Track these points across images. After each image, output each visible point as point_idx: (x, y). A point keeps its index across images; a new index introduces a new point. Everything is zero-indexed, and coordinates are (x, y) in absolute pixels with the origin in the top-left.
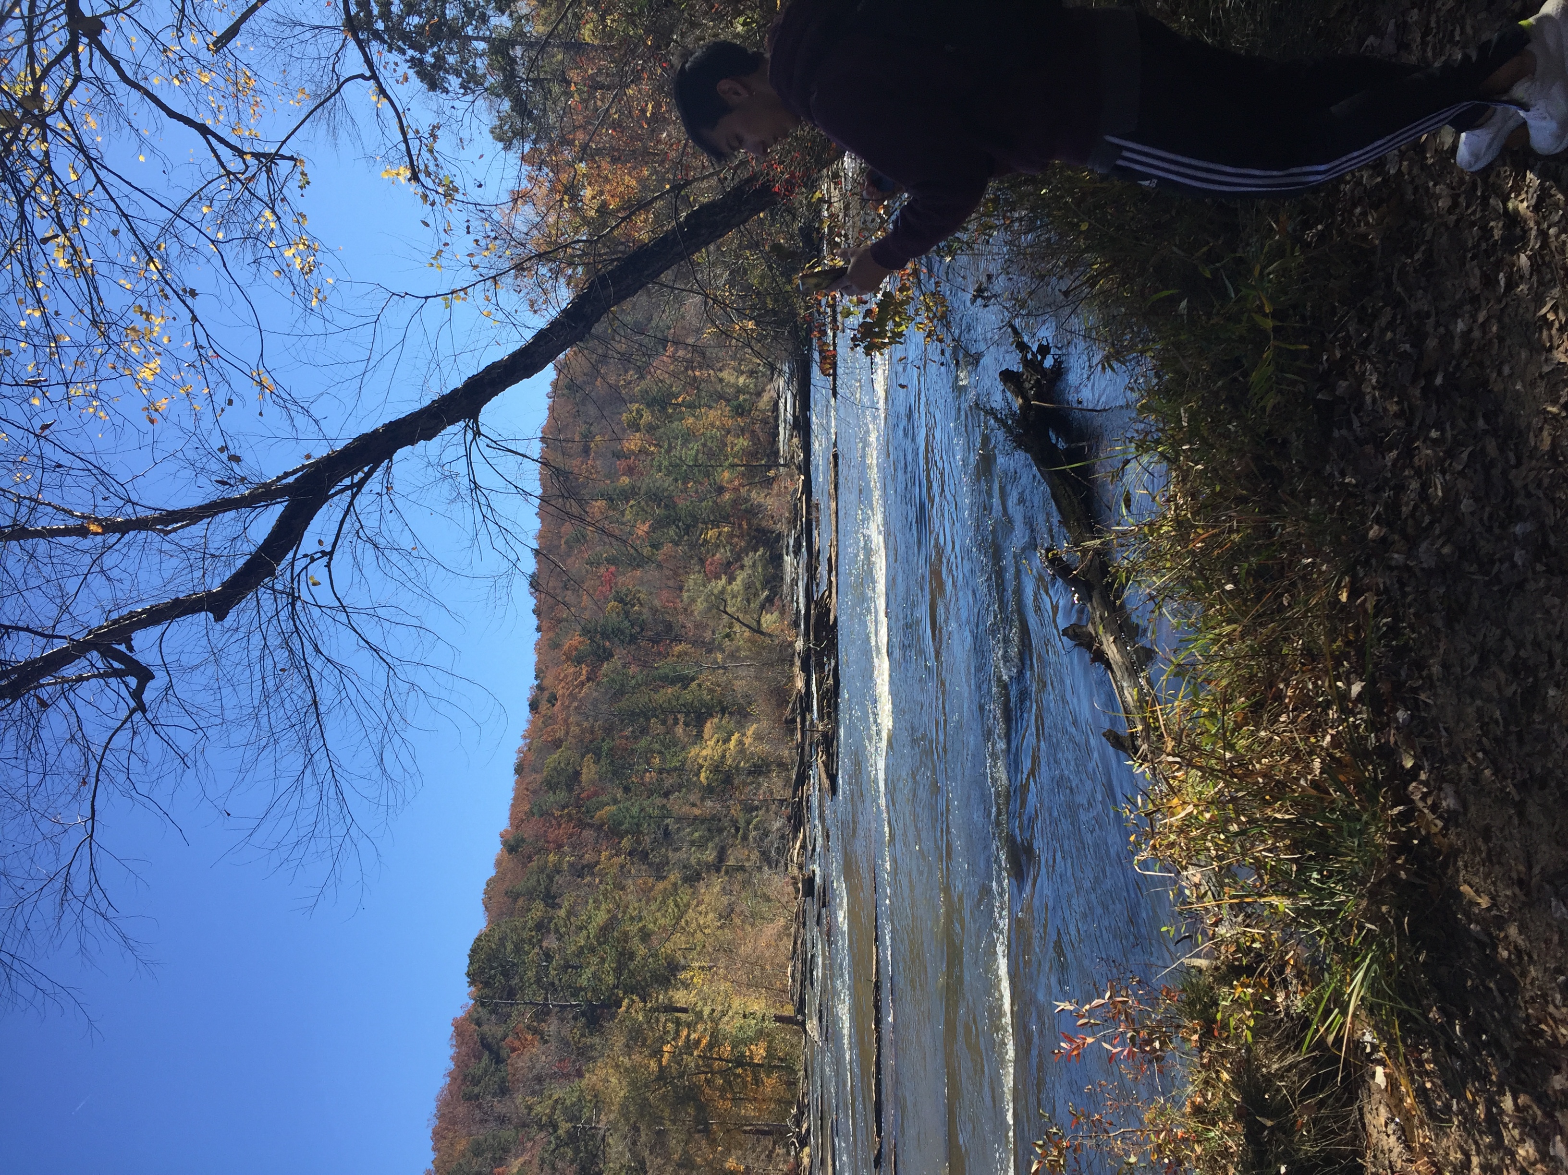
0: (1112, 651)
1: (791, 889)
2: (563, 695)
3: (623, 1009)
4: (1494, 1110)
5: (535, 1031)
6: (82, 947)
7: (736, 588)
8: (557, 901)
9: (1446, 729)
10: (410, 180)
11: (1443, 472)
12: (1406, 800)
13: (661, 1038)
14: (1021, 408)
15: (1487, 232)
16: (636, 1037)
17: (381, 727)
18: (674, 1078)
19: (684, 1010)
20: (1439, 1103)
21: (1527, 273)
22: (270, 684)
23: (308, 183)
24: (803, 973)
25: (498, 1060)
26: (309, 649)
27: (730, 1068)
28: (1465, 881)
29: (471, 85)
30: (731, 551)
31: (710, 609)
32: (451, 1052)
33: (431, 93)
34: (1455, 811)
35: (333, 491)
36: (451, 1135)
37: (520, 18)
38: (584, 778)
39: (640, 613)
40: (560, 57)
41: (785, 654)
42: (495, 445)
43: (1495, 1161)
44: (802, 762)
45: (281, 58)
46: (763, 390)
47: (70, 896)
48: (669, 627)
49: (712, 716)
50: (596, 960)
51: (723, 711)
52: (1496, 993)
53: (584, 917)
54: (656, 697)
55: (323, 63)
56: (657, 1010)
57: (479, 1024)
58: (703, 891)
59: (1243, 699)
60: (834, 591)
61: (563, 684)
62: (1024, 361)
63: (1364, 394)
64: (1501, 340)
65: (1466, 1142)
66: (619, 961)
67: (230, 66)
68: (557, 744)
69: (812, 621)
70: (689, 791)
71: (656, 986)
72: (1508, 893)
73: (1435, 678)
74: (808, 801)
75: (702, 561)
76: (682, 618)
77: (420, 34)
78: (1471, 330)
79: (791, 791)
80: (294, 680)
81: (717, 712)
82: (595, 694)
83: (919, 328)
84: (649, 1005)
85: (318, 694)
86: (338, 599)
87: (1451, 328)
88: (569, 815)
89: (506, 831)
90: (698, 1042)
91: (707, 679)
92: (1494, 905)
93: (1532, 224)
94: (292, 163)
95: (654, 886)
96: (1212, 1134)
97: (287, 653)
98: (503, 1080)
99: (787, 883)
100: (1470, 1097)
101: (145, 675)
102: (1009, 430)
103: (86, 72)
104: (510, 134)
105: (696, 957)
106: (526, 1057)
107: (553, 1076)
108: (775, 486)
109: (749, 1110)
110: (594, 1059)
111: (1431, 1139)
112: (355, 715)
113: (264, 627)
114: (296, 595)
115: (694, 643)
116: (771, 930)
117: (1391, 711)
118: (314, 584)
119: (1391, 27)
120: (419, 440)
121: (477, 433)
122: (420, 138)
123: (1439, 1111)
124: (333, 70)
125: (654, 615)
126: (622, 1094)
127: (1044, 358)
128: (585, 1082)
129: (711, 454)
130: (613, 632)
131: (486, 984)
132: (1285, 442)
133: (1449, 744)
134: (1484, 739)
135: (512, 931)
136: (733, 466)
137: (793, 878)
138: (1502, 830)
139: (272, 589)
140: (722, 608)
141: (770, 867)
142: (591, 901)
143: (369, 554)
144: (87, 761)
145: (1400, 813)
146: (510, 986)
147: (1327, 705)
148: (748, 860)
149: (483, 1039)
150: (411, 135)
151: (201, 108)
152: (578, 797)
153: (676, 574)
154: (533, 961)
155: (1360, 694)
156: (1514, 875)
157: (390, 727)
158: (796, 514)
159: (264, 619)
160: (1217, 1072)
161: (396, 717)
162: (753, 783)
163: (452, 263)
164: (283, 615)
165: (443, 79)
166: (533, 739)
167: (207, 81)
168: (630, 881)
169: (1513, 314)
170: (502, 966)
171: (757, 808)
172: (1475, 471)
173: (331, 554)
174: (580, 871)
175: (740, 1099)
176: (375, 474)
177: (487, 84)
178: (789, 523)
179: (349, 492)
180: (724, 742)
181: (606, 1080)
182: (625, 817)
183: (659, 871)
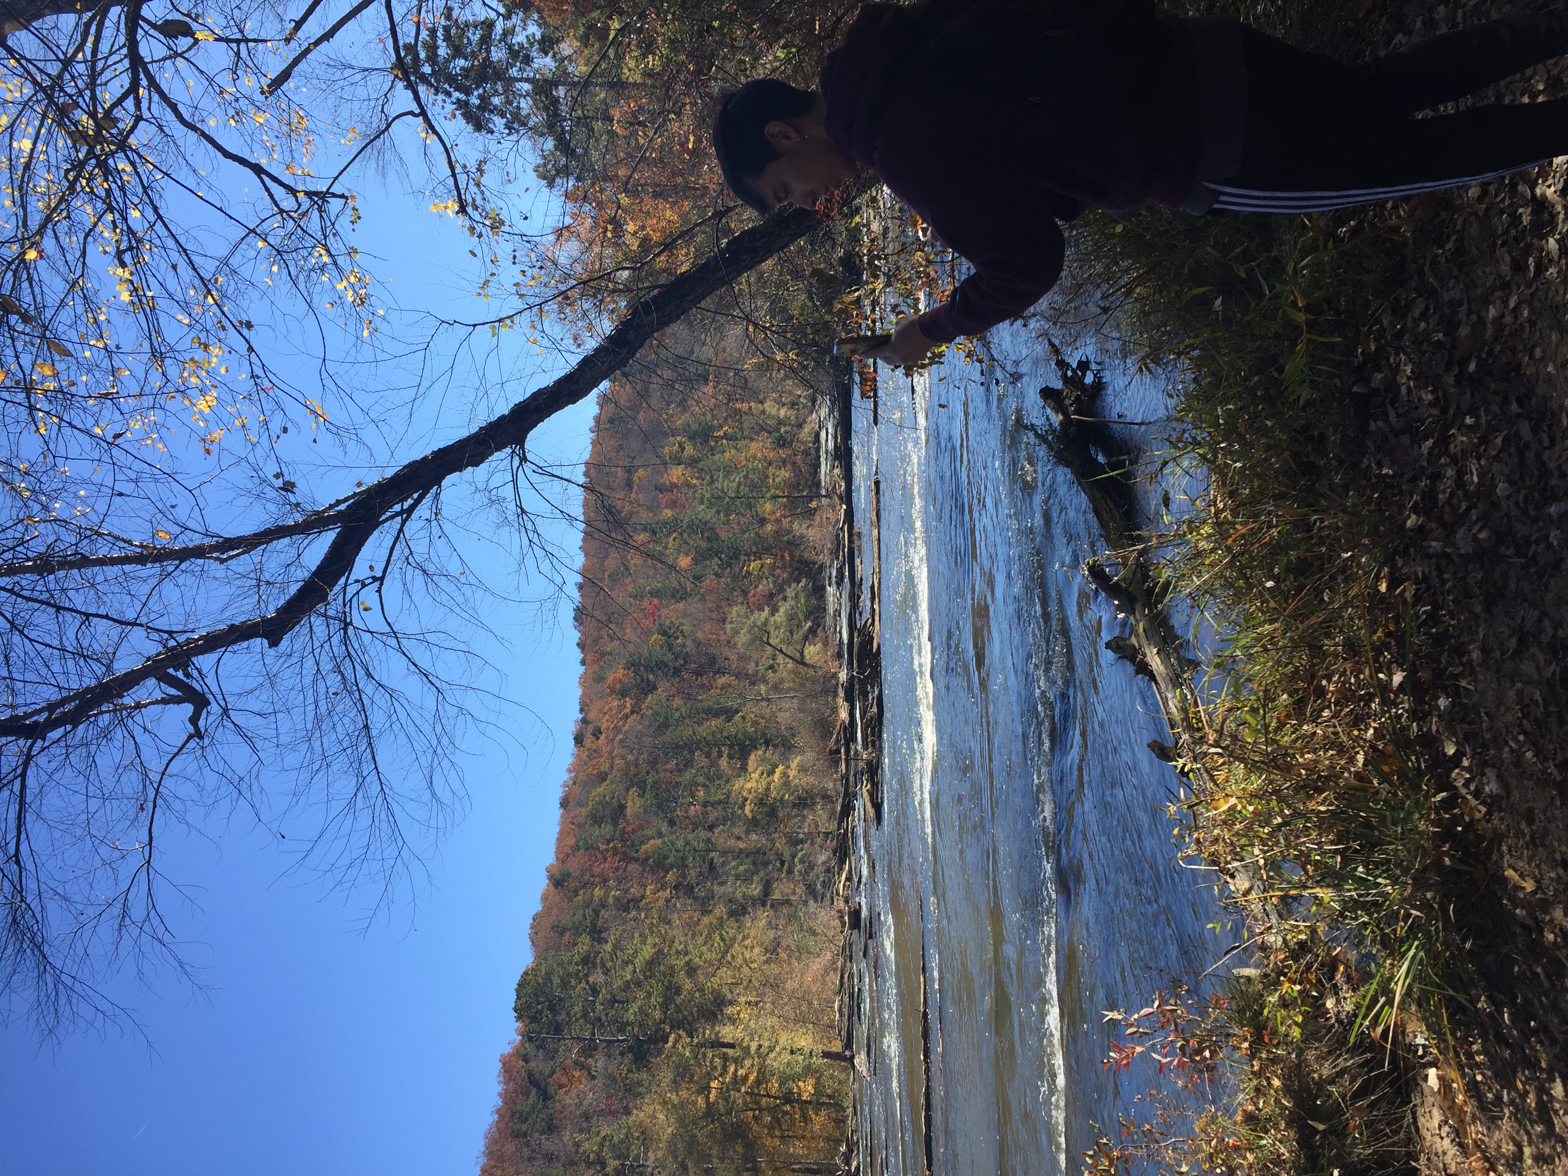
0: (1155, 662)
1: (837, 922)
2: (608, 728)
3: (670, 1044)
4: (1545, 1098)
5: (583, 1067)
6: (140, 971)
7: (778, 619)
8: (603, 935)
9: (1486, 714)
10: (457, 213)
11: (1479, 459)
12: (1448, 786)
13: (709, 1074)
14: (1061, 424)
15: (1516, 219)
16: (683, 1073)
17: (431, 751)
18: (722, 1115)
19: (732, 1046)
20: (1490, 1095)
21: (1556, 258)
22: (323, 708)
23: (359, 218)
24: (851, 1008)
25: (546, 1096)
26: (361, 673)
27: (778, 1105)
28: (1510, 866)
29: (516, 125)
30: (774, 583)
31: (753, 641)
32: (499, 1088)
33: (477, 134)
34: (1497, 795)
35: (383, 517)
36: (499, 1173)
37: (563, 59)
38: (629, 812)
39: (684, 645)
40: (603, 95)
41: (828, 687)
42: (541, 471)
43: (1547, 1150)
44: (846, 794)
45: (331, 100)
46: (805, 422)
47: (127, 921)
48: (712, 660)
49: (756, 748)
50: (642, 994)
51: (767, 743)
52: (1542, 977)
53: (631, 952)
54: (700, 730)
55: (372, 103)
56: (703, 1045)
57: (526, 1059)
58: (748, 925)
59: (1285, 696)
60: (877, 618)
61: (607, 717)
62: (1064, 377)
63: (1399, 386)
64: (1532, 323)
65: (1518, 1132)
66: (665, 996)
67: (283, 106)
68: (602, 777)
69: (855, 650)
70: (734, 824)
71: (703, 1021)
72: (1553, 875)
73: (1475, 664)
74: (853, 833)
75: (745, 593)
76: (726, 651)
77: (466, 77)
78: (1502, 316)
79: (836, 823)
80: (345, 704)
81: (761, 745)
82: (640, 727)
83: (959, 349)
84: (696, 1040)
85: (370, 717)
86: (389, 624)
87: (1483, 314)
88: (615, 848)
89: (552, 865)
90: (745, 1078)
91: (750, 711)
92: (1539, 888)
93: (1559, 208)
94: (343, 201)
95: (699, 920)
96: (1264, 1142)
97: (340, 677)
98: (551, 1117)
99: (833, 917)
100: (1520, 1086)
101: (200, 702)
102: (1050, 447)
103: (146, 114)
104: (553, 173)
105: (743, 991)
106: (573, 1094)
107: (601, 1113)
108: (817, 518)
109: (797, 1148)
110: (640, 1095)
111: (1483, 1134)
112: (406, 740)
113: (316, 652)
114: (348, 620)
115: (738, 675)
116: (817, 965)
117: (1431, 700)
118: (365, 609)
119: (1419, 24)
120: (467, 466)
121: (524, 459)
122: (467, 173)
123: (1491, 1103)
124: (382, 111)
125: (697, 647)
126: (670, 1130)
127: (1084, 375)
128: (633, 1118)
129: (753, 486)
130: (657, 665)
131: (533, 1019)
132: (1322, 437)
133: (1489, 730)
134: (1525, 721)
135: (558, 964)
136: (775, 497)
137: (839, 911)
138: (1544, 812)
139: (325, 616)
140: (765, 639)
141: (816, 901)
142: (637, 935)
143: (418, 581)
144: (144, 786)
145: (1443, 800)
146: (557, 1022)
147: (1370, 698)
148: (794, 894)
149: (530, 1075)
150: (458, 170)
151: (256, 147)
152: (623, 831)
153: (719, 606)
154: (579, 996)
155: (1401, 684)
156: (1558, 856)
157: (439, 751)
158: (838, 544)
159: (317, 644)
160: (1268, 1079)
161: (445, 740)
162: (796, 816)
163: (500, 292)
164: (335, 640)
165: (488, 120)
166: (578, 772)
167: (261, 121)
168: (676, 916)
169: (1543, 298)
170: (548, 1000)
171: (802, 842)
172: (1510, 454)
173: (381, 579)
174: (626, 905)
175: (788, 1136)
176: (424, 501)
177: (531, 124)
178: (831, 553)
179: (399, 519)
180: (769, 775)
181: (654, 1117)
182: (671, 851)
183: (705, 905)
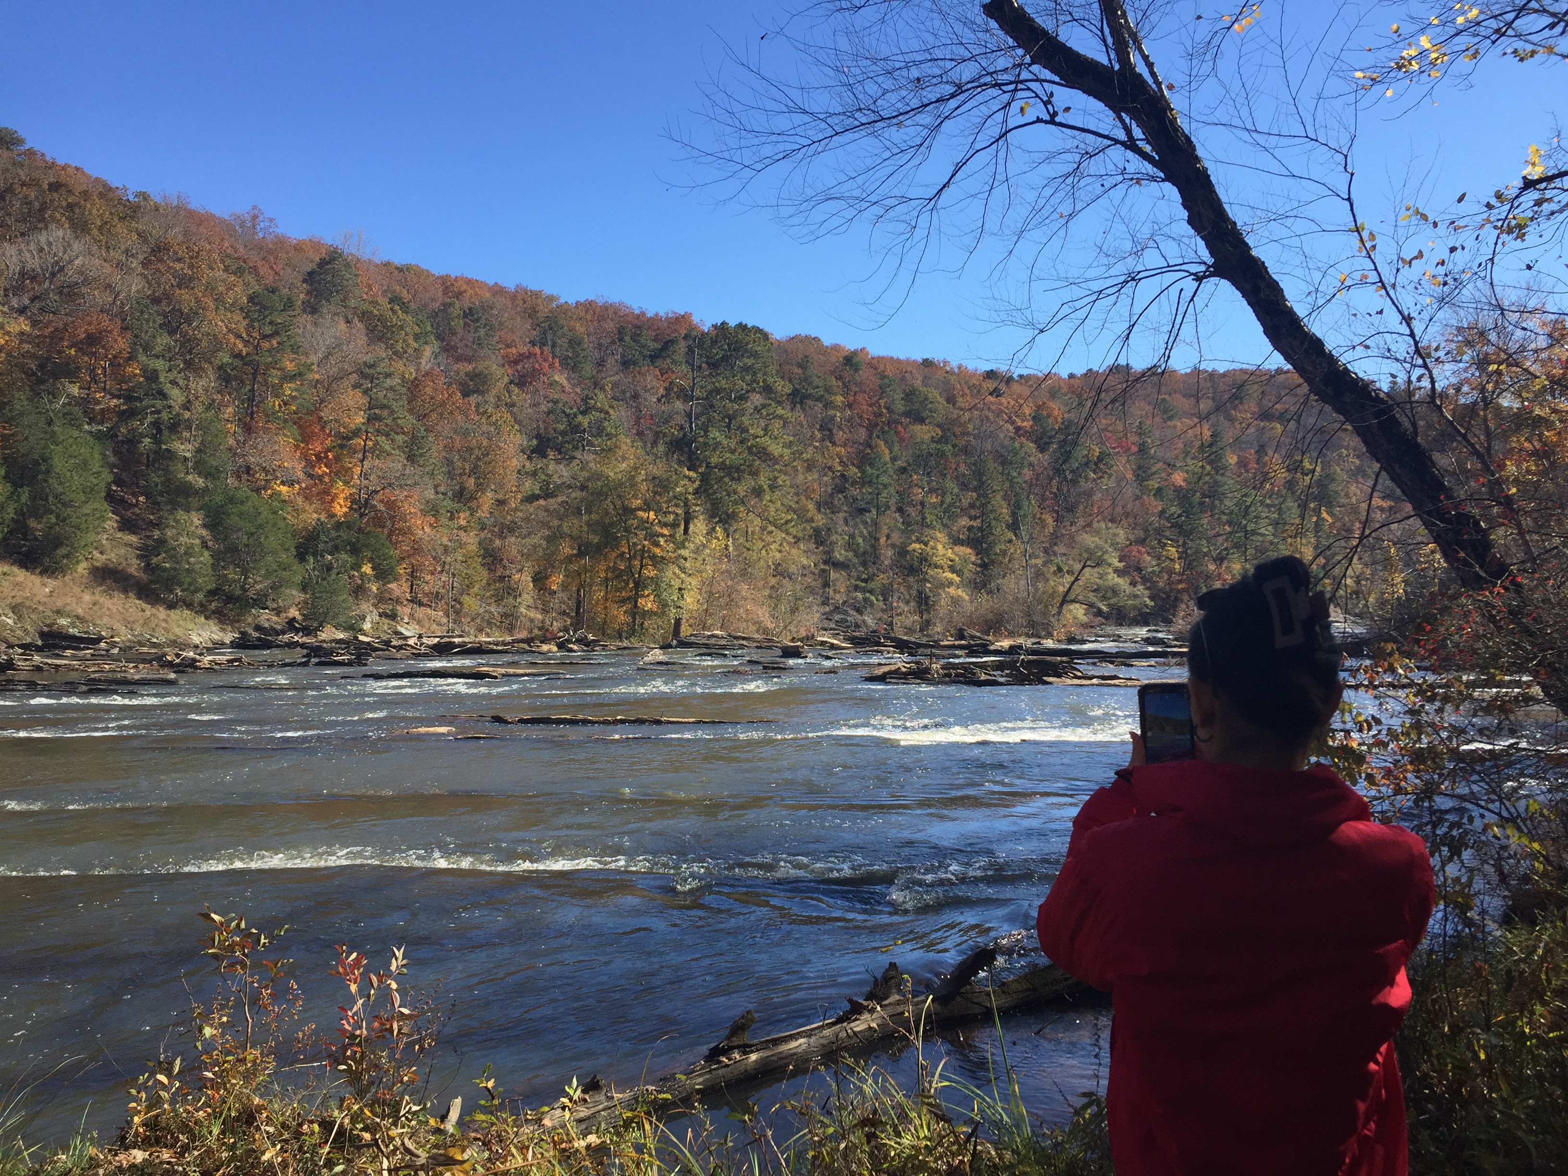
0: (860, 1024)
1: (799, 634)
2: (1001, 404)
3: (687, 473)
7: (1110, 577)
8: (798, 406)
13: (661, 510)
16: (661, 485)
18: (624, 523)
19: (686, 531)
24: (712, 646)
25: (654, 358)
27: (633, 575)
30: (1153, 572)
31: (1088, 550)
35: (1125, 116)
36: (589, 317)
38: (917, 428)
39: (1087, 479)
41: (1039, 628)
44: (918, 646)
48: (1072, 509)
49: (977, 554)
50: (734, 444)
51: (984, 566)
53: (777, 433)
54: (999, 498)
56: (686, 505)
57: (687, 336)
58: (804, 547)
60: (1079, 682)
61: (1012, 403)
66: (731, 467)
68: (951, 400)
69: (1048, 658)
70: (903, 532)
71: (709, 503)
74: (877, 651)
75: (1141, 542)
76: (1080, 523)
79: (895, 634)
81: (982, 559)
82: (1002, 436)
84: (690, 497)
88: (881, 415)
89: (868, 353)
90: (657, 544)
91: (1017, 549)
95: (811, 500)
98: (635, 363)
105: (738, 542)
106: (656, 383)
107: (638, 409)
109: (597, 594)
110: (644, 447)
115: (1054, 535)
116: (763, 614)
121: (1199, 278)
125: (1084, 493)
126: (612, 474)
130: (1066, 452)
131: (715, 341)
135: (764, 363)
140: (1088, 563)
141: (826, 613)
146: (711, 363)
148: (835, 592)
149: (672, 342)
152: (897, 422)
153: (1127, 515)
154: (736, 385)
162: (910, 596)
166: (958, 375)
168: (816, 476)
170: (731, 355)
171: (885, 600)
173: (1052, 122)
174: (827, 428)
175: (607, 585)
176: (1147, 165)
179: (1126, 138)
180: (950, 567)
181: (624, 458)
182: (878, 469)
183: (826, 504)
